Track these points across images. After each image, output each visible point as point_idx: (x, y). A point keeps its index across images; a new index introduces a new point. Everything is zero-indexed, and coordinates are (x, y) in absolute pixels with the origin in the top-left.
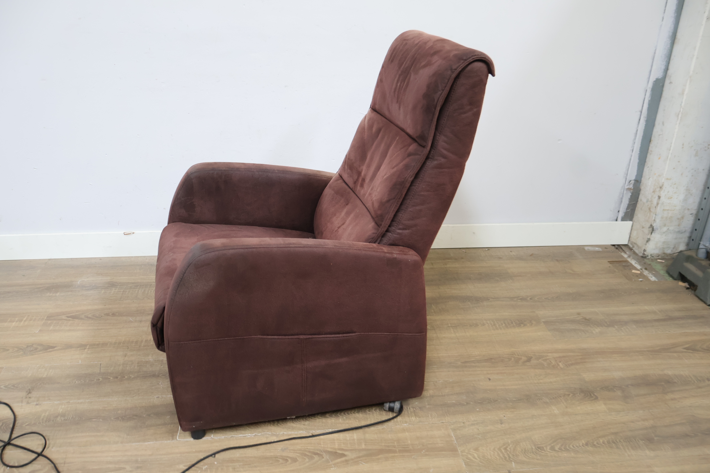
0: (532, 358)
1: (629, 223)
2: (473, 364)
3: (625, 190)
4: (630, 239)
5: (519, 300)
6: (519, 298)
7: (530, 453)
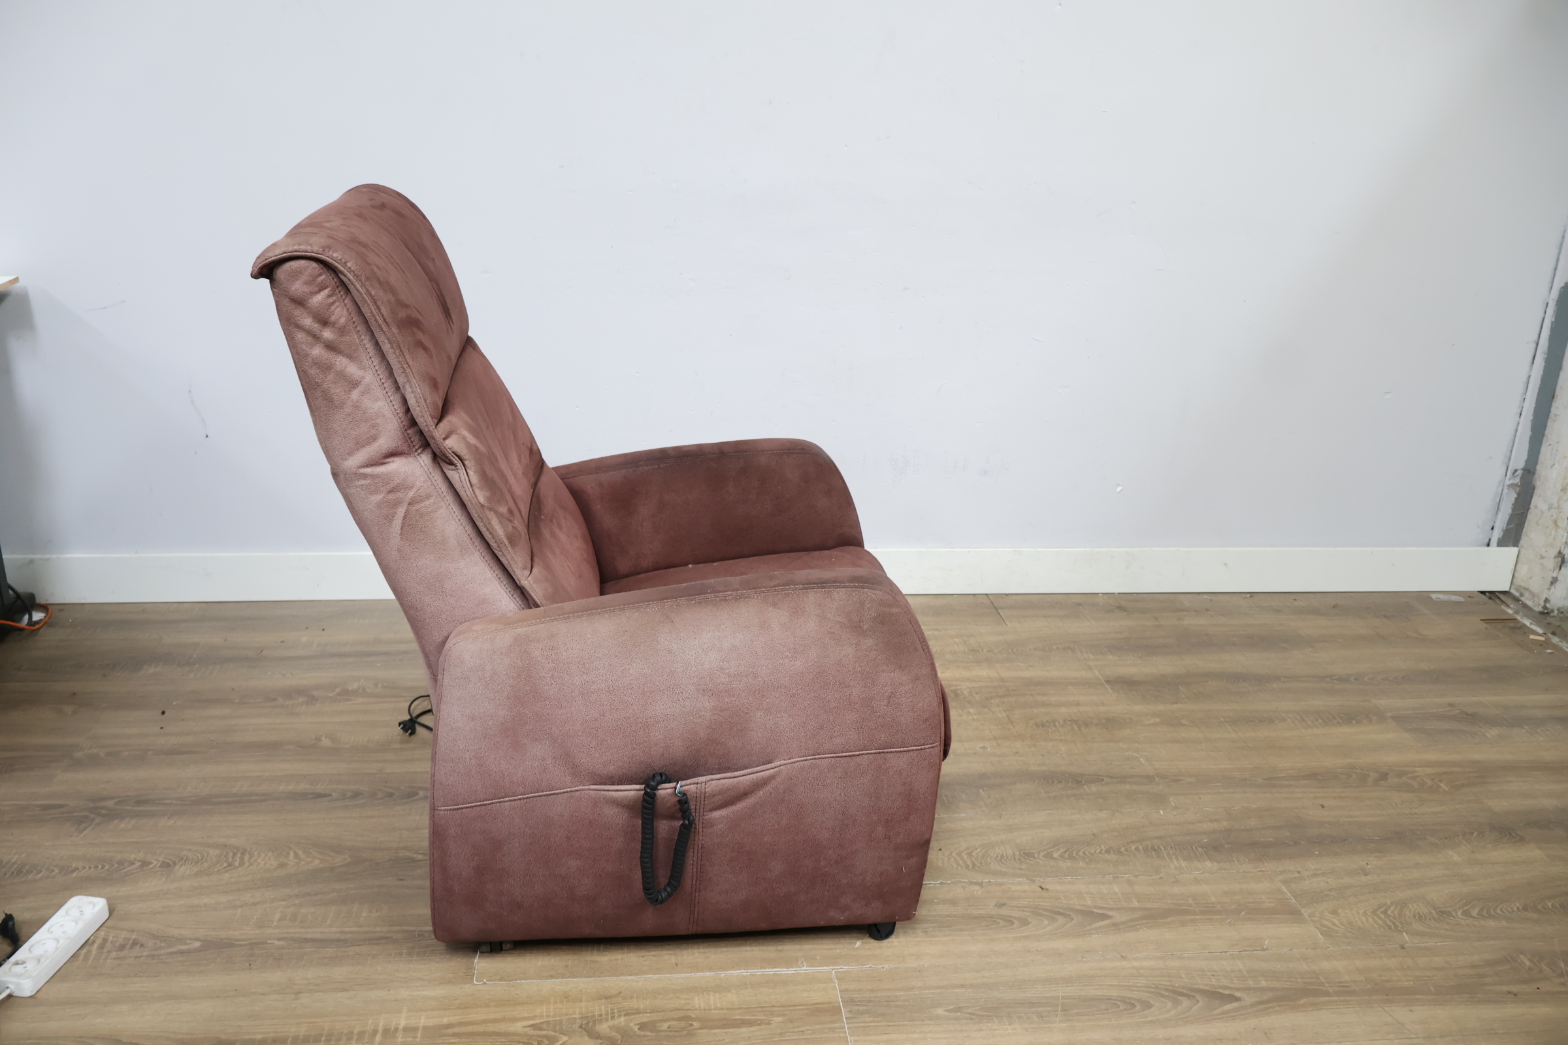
0: (1388, 774)
1: (1513, 551)
2: (1286, 783)
3: (1506, 487)
4: (1515, 581)
5: (1335, 681)
6: (1334, 678)
7: (1430, 920)
